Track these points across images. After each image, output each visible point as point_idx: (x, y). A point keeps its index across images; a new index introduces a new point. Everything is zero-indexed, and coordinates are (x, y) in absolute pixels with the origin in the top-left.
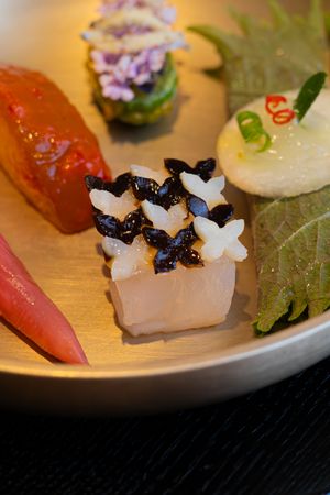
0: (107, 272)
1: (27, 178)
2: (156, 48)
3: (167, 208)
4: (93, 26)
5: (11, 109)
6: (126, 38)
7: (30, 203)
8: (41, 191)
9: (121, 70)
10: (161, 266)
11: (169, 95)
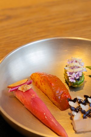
0: (71, 119)
1: (54, 98)
2: (80, 71)
3: (85, 105)
4: (66, 66)
5: (51, 84)
6: (74, 69)
7: (54, 104)
8: (57, 101)
9: (73, 76)
10: (84, 118)
11: (83, 81)
